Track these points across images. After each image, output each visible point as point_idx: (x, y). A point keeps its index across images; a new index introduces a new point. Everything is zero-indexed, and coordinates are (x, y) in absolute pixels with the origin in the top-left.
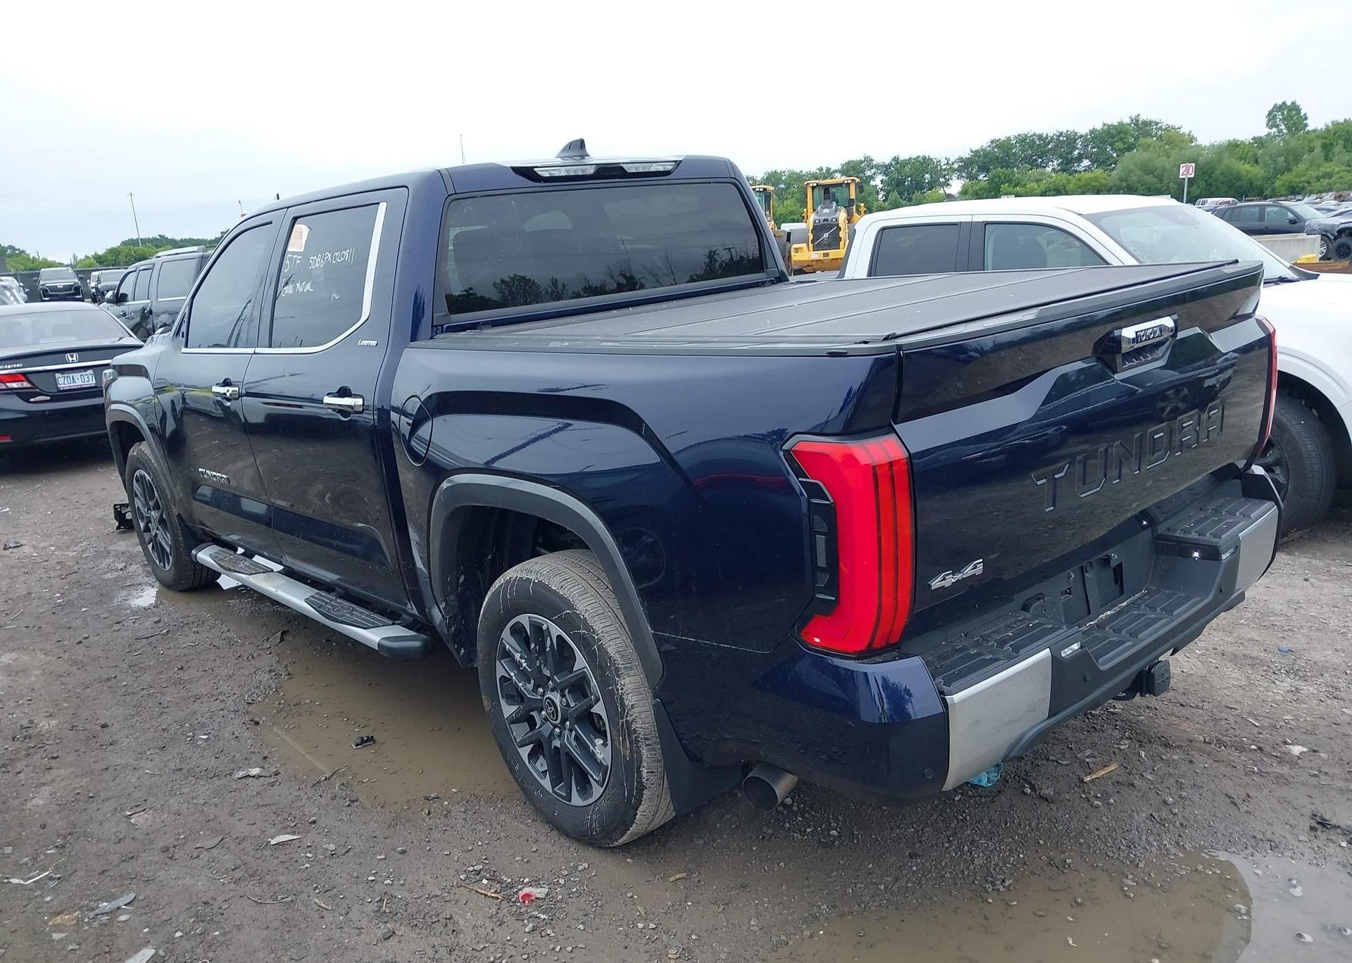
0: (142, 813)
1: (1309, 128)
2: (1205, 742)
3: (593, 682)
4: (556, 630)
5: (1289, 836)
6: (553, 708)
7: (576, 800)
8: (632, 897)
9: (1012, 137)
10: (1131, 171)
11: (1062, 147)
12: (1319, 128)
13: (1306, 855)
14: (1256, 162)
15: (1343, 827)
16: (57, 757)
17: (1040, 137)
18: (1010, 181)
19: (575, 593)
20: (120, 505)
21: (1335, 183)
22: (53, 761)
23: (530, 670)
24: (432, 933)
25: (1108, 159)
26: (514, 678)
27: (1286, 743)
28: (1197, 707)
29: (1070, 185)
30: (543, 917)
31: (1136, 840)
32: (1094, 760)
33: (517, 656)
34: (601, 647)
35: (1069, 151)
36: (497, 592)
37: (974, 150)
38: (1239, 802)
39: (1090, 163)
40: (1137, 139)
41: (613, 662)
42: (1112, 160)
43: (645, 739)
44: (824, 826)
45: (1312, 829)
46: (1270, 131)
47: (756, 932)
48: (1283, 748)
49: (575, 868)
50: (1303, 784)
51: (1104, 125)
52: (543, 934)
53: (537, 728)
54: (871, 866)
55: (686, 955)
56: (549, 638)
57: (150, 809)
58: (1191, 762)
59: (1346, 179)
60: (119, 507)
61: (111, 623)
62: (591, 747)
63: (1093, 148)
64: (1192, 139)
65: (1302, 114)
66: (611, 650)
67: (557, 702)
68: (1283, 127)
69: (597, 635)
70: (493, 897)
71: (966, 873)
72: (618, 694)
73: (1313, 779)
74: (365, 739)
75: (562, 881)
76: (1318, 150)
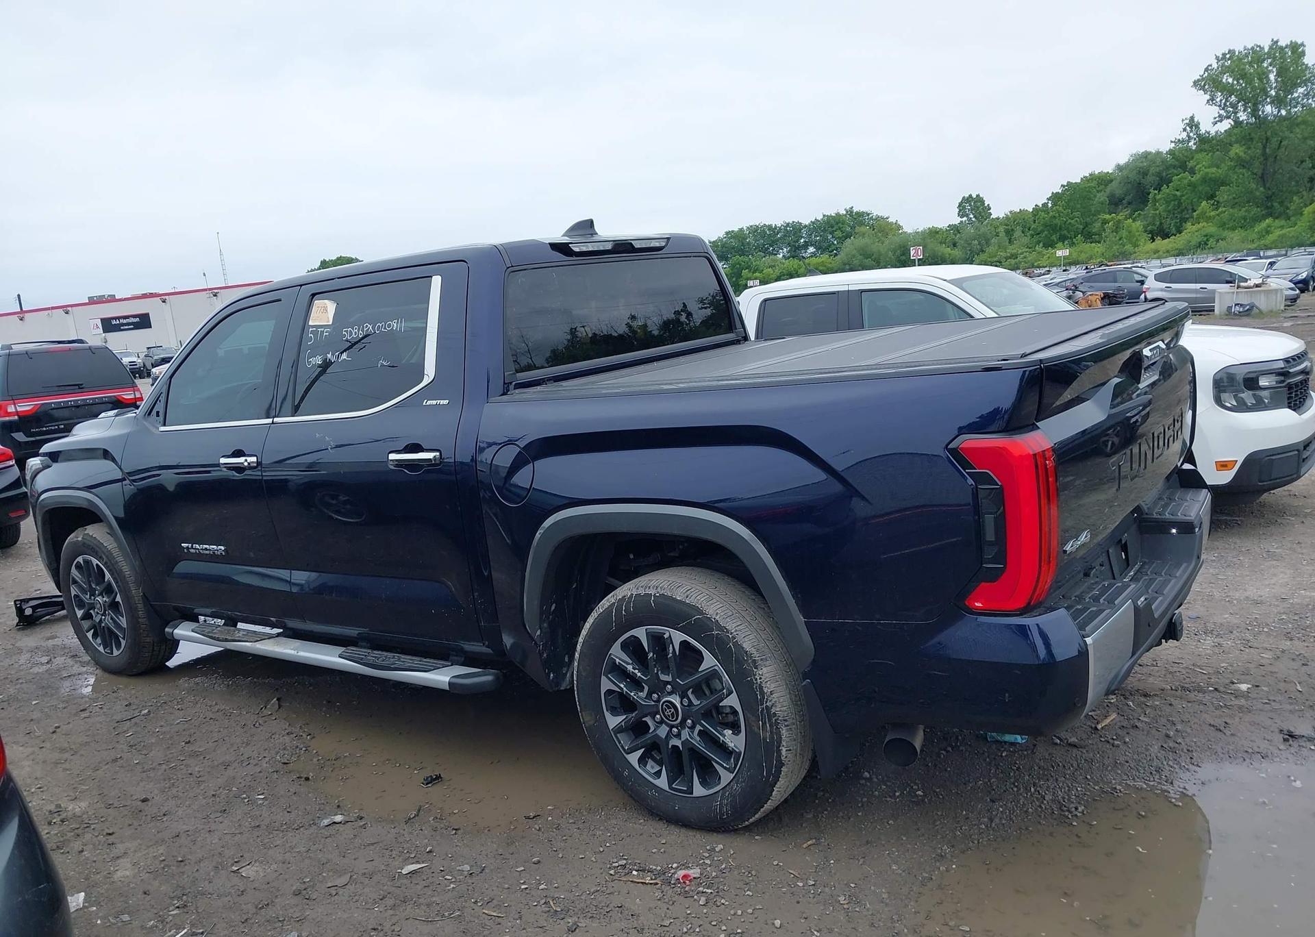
0: (248, 867)
1: (993, 216)
2: (1172, 689)
3: (725, 677)
4: (678, 637)
5: (1271, 748)
6: (673, 710)
7: (699, 790)
8: (778, 865)
9: (745, 228)
10: (854, 256)
11: (789, 237)
12: (1001, 217)
13: (1290, 758)
14: (955, 245)
15: (1306, 735)
16: (113, 833)
17: (770, 227)
18: (748, 267)
19: (702, 600)
20: (21, 600)
21: (1020, 262)
22: (111, 837)
23: (645, 678)
24: (612, 920)
25: (830, 246)
26: (625, 689)
27: (1233, 683)
28: (1153, 665)
29: (801, 269)
30: (710, 891)
31: (1161, 766)
32: (1095, 713)
33: (630, 668)
34: (736, 644)
35: (795, 239)
36: (608, 611)
37: (712, 240)
38: (1222, 728)
39: (814, 250)
40: (853, 228)
41: (750, 655)
42: (833, 247)
43: (784, 720)
44: (908, 789)
45: (1285, 740)
46: (962, 220)
47: (901, 874)
48: (1233, 687)
49: (713, 849)
50: (1261, 710)
51: (824, 216)
52: (719, 904)
53: (650, 731)
54: (964, 812)
55: (854, 899)
56: (671, 645)
57: (255, 861)
58: (1170, 705)
59: (1029, 259)
60: (19, 602)
61: (75, 711)
62: (722, 738)
63: (816, 236)
64: (899, 227)
65: (986, 205)
66: (747, 646)
67: (677, 703)
68: (972, 216)
69: (731, 633)
70: (651, 884)
71: (1043, 807)
72: (757, 683)
73: (1266, 705)
74: (435, 777)
75: (708, 862)
76: (1002, 234)
